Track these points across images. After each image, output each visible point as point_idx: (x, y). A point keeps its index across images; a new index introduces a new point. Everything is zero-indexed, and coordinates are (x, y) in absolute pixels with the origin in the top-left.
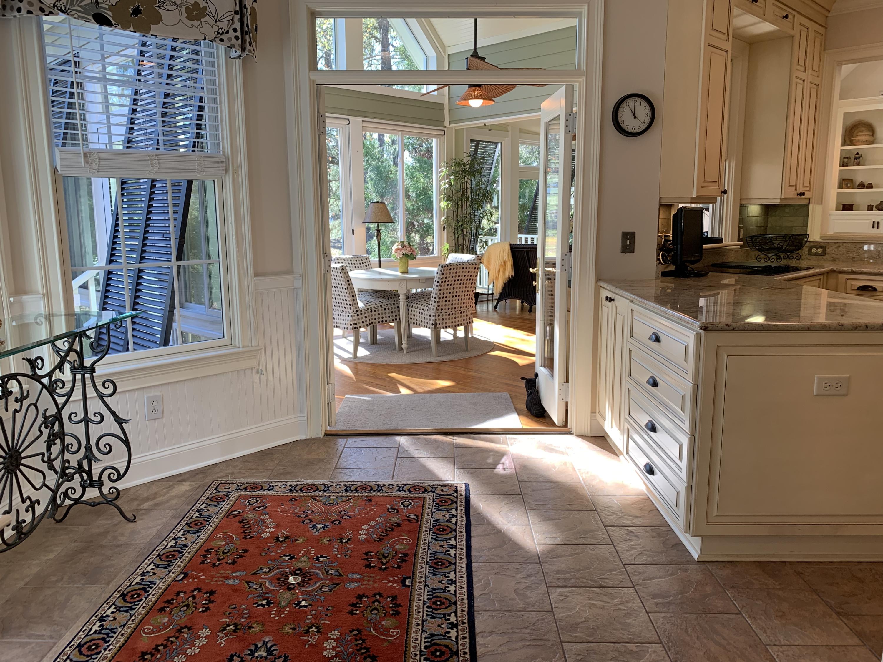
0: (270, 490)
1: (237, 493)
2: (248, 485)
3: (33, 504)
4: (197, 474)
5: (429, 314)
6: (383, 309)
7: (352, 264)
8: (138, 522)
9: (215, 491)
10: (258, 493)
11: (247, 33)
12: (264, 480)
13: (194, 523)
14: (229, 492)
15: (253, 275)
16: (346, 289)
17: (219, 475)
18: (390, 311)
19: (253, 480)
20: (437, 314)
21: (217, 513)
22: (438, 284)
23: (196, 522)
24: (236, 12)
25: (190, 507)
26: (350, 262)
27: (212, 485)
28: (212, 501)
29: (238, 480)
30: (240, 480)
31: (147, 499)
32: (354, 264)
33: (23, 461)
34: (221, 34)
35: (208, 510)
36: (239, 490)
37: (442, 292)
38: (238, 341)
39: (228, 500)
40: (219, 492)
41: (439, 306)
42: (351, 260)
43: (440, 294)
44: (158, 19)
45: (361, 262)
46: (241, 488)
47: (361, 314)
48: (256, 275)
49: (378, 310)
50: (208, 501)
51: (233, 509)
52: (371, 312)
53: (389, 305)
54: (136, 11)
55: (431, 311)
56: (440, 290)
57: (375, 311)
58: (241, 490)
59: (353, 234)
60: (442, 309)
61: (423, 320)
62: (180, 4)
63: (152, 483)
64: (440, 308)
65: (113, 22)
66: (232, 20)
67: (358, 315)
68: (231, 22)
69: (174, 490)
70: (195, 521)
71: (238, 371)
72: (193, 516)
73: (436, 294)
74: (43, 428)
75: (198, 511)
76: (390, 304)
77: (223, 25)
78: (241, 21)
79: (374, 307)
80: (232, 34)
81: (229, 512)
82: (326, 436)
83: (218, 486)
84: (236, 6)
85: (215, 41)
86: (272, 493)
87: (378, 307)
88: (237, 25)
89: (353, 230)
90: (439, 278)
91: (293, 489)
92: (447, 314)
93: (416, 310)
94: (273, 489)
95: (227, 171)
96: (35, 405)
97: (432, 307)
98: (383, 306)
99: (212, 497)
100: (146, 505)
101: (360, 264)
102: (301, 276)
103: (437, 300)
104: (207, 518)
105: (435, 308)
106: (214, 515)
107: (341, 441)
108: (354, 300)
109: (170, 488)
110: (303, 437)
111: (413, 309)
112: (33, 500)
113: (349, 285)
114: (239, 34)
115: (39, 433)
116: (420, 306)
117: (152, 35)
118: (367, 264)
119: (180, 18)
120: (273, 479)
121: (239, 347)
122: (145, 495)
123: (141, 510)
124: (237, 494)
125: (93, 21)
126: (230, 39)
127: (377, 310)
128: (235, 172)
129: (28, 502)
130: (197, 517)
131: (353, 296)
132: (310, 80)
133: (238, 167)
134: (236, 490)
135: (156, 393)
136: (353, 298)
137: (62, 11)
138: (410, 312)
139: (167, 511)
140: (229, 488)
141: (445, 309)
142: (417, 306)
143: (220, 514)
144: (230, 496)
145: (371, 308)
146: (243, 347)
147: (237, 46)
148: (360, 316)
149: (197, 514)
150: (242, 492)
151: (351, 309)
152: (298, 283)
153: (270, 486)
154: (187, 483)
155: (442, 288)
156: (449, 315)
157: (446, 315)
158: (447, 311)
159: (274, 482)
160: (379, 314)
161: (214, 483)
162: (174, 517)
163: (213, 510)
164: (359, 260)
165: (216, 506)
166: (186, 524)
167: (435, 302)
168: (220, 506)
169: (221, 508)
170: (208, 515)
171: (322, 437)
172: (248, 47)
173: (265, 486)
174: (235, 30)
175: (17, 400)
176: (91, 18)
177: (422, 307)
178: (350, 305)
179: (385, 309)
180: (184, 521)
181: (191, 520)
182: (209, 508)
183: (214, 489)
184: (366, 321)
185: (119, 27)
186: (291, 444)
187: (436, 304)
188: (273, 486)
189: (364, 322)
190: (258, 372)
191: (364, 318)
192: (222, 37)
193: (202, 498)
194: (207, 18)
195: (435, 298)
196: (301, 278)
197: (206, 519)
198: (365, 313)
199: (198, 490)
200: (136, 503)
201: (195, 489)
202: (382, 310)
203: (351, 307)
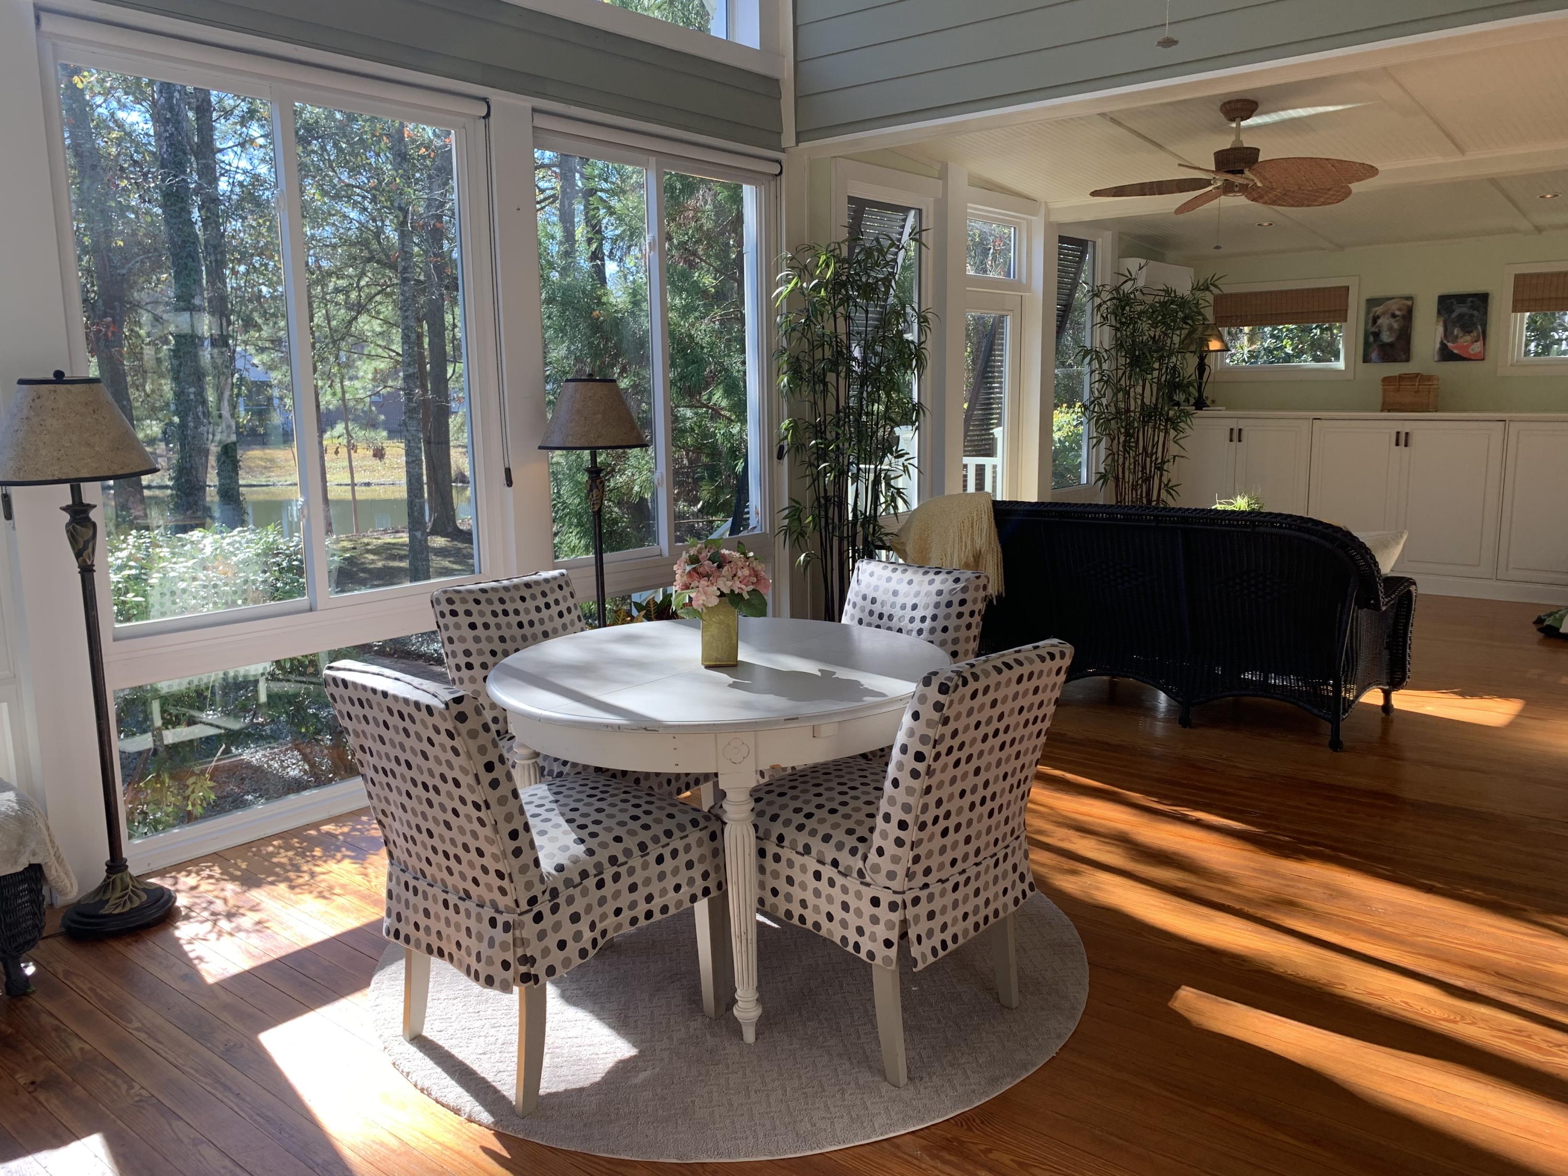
5: (868, 893)
6: (652, 858)
7: (506, 613)
16: (477, 806)
18: (683, 858)
20: (909, 897)
22: (921, 767)
26: (499, 608)
32: (517, 612)
37: (932, 799)
41: (917, 859)
42: (502, 601)
43: (925, 808)
45: (541, 602)
47: (555, 909)
49: (631, 872)
52: (600, 885)
53: (677, 834)
55: (882, 879)
56: (928, 790)
57: (616, 877)
59: (509, 483)
60: (927, 871)
61: (838, 914)
64: (919, 868)
67: (538, 918)
73: (907, 808)
76: (681, 827)
79: (613, 860)
87: (628, 853)
89: (508, 472)
90: (924, 739)
92: (949, 885)
93: (798, 860)
97: (885, 863)
98: (650, 846)
101: (538, 609)
103: (911, 835)
105: (900, 870)
108: (517, 852)
111: (786, 853)
113: (494, 784)
116: (816, 845)
118: (563, 607)
127: (623, 870)
131: (514, 835)
136: (514, 844)
138: (769, 863)
141: (941, 867)
142: (802, 838)
145: (599, 867)
148: (549, 920)
151: (503, 891)
155: (934, 781)
156: (956, 888)
157: (943, 893)
158: (948, 871)
160: (633, 888)
164: (534, 597)
167: (899, 842)
177: (830, 853)
178: (500, 875)
179: (660, 860)
184: (578, 936)
187: (906, 854)
189: (570, 944)
191: (566, 922)
195: (903, 825)
198: (570, 900)
202: (645, 866)
203: (505, 884)
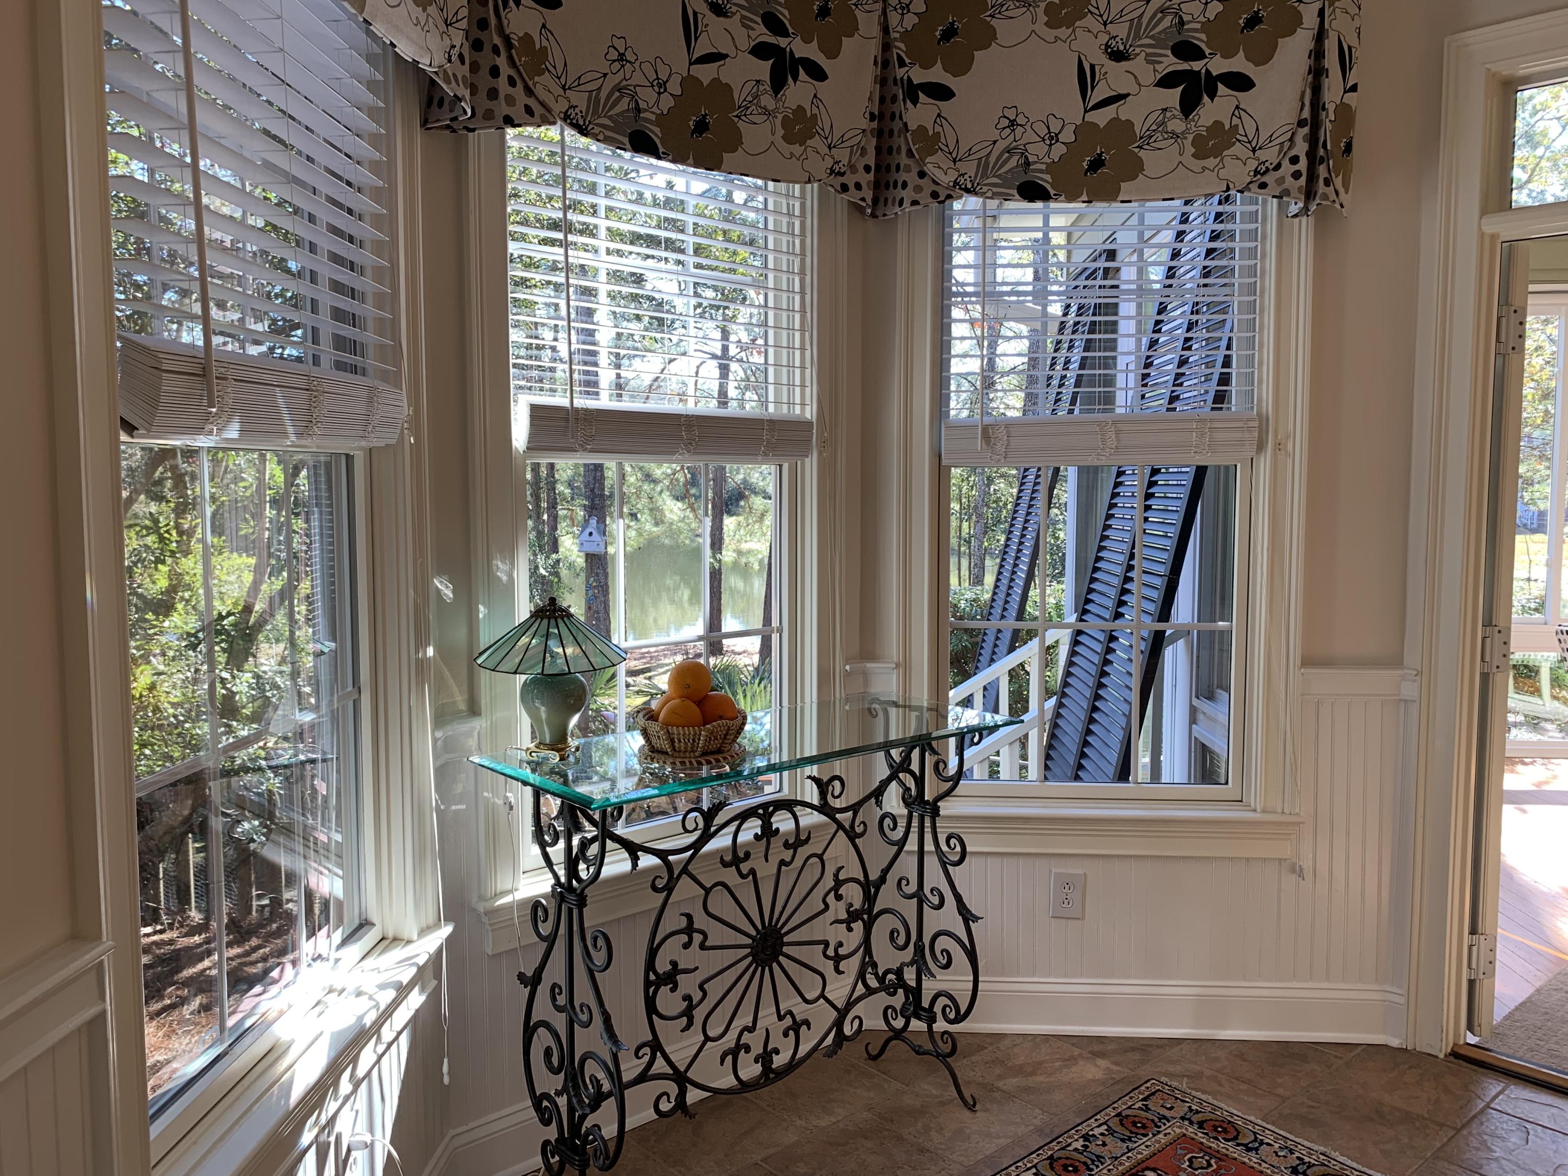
0: (1249, 1150)
1: (1180, 1127)
2: (1212, 1116)
3: (797, 1027)
4: (1133, 1049)
8: (978, 1114)
9: (1139, 1105)
10: (1221, 1146)
11: (1322, 161)
12: (1252, 1118)
13: (1063, 1162)
14: (1165, 1117)
15: (1299, 662)
17: (1171, 1069)
19: (1229, 1108)
21: (1116, 1158)
23: (1068, 1162)
24: (1301, 123)
25: (1079, 1121)
27: (1143, 1088)
28: (1122, 1125)
29: (1198, 1094)
30: (1203, 1097)
31: (1019, 1070)
33: (785, 949)
34: (1262, 175)
35: (1104, 1144)
36: (1186, 1123)
38: (1255, 798)
39: (1154, 1135)
40: (1147, 1109)
44: (1134, 169)
46: (1195, 1118)
48: (1307, 662)
50: (1115, 1121)
51: (1150, 1163)
54: (1097, 164)
58: (1191, 1123)
62: (1183, 133)
63: (1047, 1038)
65: (1052, 192)
66: (1291, 140)
68: (1287, 145)
69: (1074, 1069)
70: (1067, 1158)
71: (1248, 859)
72: (1070, 1145)
74: (831, 898)
75: (1086, 1137)
77: (1270, 155)
78: (1313, 140)
80: (1287, 168)
81: (1139, 1168)
82: (1452, 1059)
83: (1153, 1094)
84: (1302, 109)
85: (1249, 190)
86: (1251, 1159)
88: (1301, 148)
91: (1301, 1168)
94: (1257, 1149)
95: (1261, 447)
96: (820, 857)
99: (1127, 1116)
100: (1011, 1083)
102: (1419, 673)
104: (1093, 1161)
106: (1109, 1162)
107: (1493, 1086)
109: (1071, 1060)
110: (1395, 1042)
112: (798, 1018)
114: (1303, 165)
115: (823, 907)
117: (1122, 202)
119: (1180, 159)
120: (1273, 1124)
121: (1255, 810)
122: (1021, 1060)
123: (998, 1089)
124: (1178, 1131)
125: (1017, 197)
126: (1280, 181)
128: (1278, 446)
129: (788, 1021)
130: (1076, 1150)
132: (1482, 235)
133: (1288, 437)
134: (1183, 1118)
135: (1074, 869)
137: (968, 191)
139: (1037, 1111)
140: (1171, 1108)
143: (1121, 1164)
144: (1163, 1127)
146: (1264, 811)
147: (1294, 192)
149: (1079, 1144)
150: (1190, 1130)
152: (1409, 690)
153: (1256, 1140)
154: (1102, 1063)
159: (1271, 1132)
161: (1148, 1085)
162: (1040, 1131)
163: (1115, 1146)
165: (1123, 1140)
166: (1048, 1158)
168: (1131, 1145)
169: (1129, 1151)
170: (1098, 1157)
171: (1442, 1056)
172: (1321, 187)
173: (1245, 1135)
174: (1294, 160)
175: (787, 845)
176: (1015, 192)
180: (1050, 1149)
181: (1062, 1154)
182: (1108, 1140)
183: (1141, 1097)
185: (1063, 198)
186: (1360, 1049)
188: (1262, 1143)
190: (1293, 871)
192: (1265, 179)
193: (1107, 1111)
194: (1237, 149)
196: (1418, 678)
197: (1089, 1162)
199: (1116, 1087)
200: (998, 1070)
201: (1111, 1082)
